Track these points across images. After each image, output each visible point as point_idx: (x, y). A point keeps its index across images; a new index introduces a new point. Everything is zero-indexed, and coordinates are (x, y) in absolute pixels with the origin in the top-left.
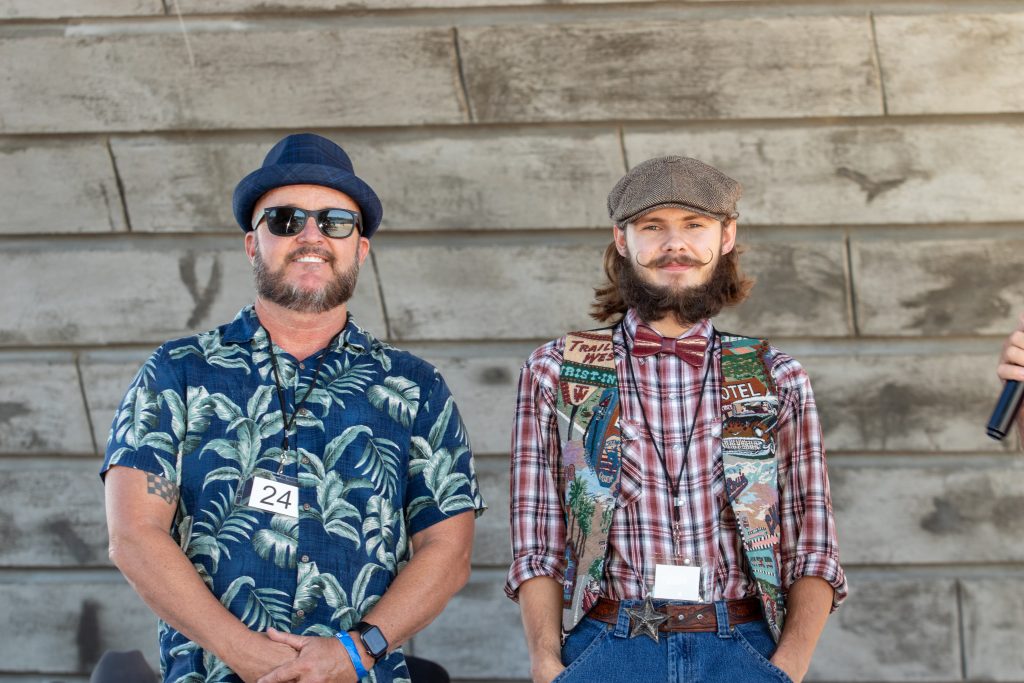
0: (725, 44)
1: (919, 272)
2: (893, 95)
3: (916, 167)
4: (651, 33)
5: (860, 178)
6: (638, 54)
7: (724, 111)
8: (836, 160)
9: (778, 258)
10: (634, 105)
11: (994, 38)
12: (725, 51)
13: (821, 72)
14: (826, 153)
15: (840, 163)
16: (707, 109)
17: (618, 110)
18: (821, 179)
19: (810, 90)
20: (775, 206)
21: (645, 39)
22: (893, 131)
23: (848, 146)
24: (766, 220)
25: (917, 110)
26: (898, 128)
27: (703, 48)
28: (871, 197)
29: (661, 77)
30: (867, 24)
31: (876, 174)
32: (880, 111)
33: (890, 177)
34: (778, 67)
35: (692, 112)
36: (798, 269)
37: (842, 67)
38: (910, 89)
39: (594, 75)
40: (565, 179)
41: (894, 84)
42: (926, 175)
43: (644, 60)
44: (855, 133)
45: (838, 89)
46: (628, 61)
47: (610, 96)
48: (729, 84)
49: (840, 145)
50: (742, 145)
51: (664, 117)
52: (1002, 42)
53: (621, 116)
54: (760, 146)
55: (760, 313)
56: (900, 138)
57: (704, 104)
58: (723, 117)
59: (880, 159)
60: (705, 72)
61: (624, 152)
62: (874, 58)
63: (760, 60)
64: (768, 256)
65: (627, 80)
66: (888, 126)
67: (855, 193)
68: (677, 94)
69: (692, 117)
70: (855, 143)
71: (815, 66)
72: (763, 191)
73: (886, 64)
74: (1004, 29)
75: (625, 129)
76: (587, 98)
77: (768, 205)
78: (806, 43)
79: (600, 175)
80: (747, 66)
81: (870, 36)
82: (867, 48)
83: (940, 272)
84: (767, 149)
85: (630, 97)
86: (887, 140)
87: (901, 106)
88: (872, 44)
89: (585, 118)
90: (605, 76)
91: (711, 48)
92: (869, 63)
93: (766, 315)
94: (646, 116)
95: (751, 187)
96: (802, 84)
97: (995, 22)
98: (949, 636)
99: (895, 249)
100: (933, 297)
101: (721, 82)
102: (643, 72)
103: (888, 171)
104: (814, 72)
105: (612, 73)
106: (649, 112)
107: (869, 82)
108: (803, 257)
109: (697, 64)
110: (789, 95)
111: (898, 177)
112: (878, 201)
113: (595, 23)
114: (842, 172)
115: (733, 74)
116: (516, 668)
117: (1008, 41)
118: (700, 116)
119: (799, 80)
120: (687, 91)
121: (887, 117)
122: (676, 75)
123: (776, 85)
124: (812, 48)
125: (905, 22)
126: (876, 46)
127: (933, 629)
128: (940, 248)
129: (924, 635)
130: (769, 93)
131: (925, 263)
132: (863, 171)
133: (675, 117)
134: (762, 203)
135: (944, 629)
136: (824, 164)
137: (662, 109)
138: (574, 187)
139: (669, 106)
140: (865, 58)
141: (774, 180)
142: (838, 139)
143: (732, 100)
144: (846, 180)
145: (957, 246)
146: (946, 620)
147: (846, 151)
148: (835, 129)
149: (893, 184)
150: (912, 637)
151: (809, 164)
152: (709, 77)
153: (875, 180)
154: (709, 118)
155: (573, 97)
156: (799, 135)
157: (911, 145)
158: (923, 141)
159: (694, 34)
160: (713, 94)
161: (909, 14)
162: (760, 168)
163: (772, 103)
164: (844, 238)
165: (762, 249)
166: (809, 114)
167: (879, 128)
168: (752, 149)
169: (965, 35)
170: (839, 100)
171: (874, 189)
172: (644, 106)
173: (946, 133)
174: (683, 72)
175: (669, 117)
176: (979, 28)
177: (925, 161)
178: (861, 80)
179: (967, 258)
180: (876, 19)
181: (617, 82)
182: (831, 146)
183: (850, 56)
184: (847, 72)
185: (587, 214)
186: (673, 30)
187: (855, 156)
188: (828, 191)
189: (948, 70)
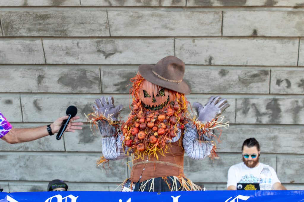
0: (69, 17)
1: (118, 77)
2: (112, 31)
3: (118, 50)
4: (50, 14)
5: (104, 52)
6: (47, 19)
7: (69, 35)
8: (97, 48)
9: (82, 73)
10: (45, 32)
11: (139, 17)
12: (69, 19)
13: (94, 25)
14: (95, 45)
15: (98, 48)
16: (64, 34)
17: (41, 34)
18: (94, 52)
19: (91, 30)
20: (81, 59)
21: (48, 16)
22: (112, 40)
23: (100, 44)
24: (79, 63)
25: (119, 35)
26: (113, 39)
27: (63, 18)
28: (106, 57)
29: (53, 25)
30: (106, 13)
31: (108, 51)
32: (109, 35)
33: (111, 52)
34: (82, 23)
35: (60, 35)
36: (87, 76)
37: (99, 24)
38: (116, 30)
39: (35, 24)
40: (27, 51)
41: (112, 29)
42: (121, 52)
43: (48, 21)
44: (102, 41)
45: (98, 29)
46: (44, 21)
47: (39, 30)
48: (70, 27)
49: (98, 44)
50: (73, 43)
51: (53, 36)
52: (141, 18)
53: (42, 35)
54: (78, 44)
55: (77, 87)
56: (114, 42)
57: (63, 32)
58: (68, 36)
59: (109, 48)
60: (64, 24)
61: (43, 45)
62: (107, 21)
63: (78, 22)
64: (79, 72)
65: (44, 26)
66: (111, 39)
67: (102, 55)
68: (57, 30)
69: (60, 36)
70: (102, 43)
71: (92, 23)
72: (78, 56)
73: (111, 23)
74: (141, 15)
75: (43, 39)
76: (33, 30)
77: (80, 59)
78: (90, 17)
79: (36, 50)
80: (75, 23)
81: (107, 16)
82: (106, 19)
83: (124, 77)
84: (79, 44)
85: (44, 30)
86: (111, 43)
87: (114, 34)
88: (107, 18)
89: (33, 36)
90: (38, 25)
91: (66, 18)
92: (106, 23)
93: (79, 87)
94: (48, 35)
95: (75, 54)
96: (89, 28)
97: (139, 13)
98: (125, 170)
99: (112, 71)
100: (122, 83)
101: (68, 27)
102: (48, 24)
103: (111, 51)
104: (92, 25)
105: (40, 24)
106: (49, 34)
107: (106, 28)
108: (89, 72)
109: (62, 22)
110: (85, 31)
111: (113, 52)
112: (108, 58)
113: (35, 10)
114: (99, 51)
115: (71, 25)
116: (13, 178)
117: (142, 18)
118: (63, 36)
119: (88, 27)
120: (59, 29)
121: (110, 37)
122: (56, 25)
123: (82, 28)
124: (92, 19)
125: (116, 13)
126: (108, 19)
127: (121, 168)
128: (124, 71)
129: (118, 170)
130: (80, 30)
131: (120, 74)
132: (104, 51)
133: (56, 36)
134: (78, 58)
135: (124, 169)
136: (94, 48)
137: (52, 34)
138: (29, 53)
139: (54, 33)
140: (105, 22)
141: (81, 53)
142: (98, 42)
143: (71, 31)
144: (100, 53)
145: (128, 70)
146: (124, 166)
147: (100, 45)
148: (97, 40)
149: (112, 54)
150: (115, 171)
151: (90, 48)
152: (65, 26)
153: (107, 53)
154: (65, 36)
155: (30, 30)
156: (88, 41)
157: (117, 44)
158: (120, 43)
159: (62, 14)
160: (66, 30)
161: (117, 11)
162: (78, 50)
163: (81, 33)
164: (99, 68)
165: (78, 70)
166: (91, 36)
167: (109, 39)
168: (76, 44)
169: (131, 16)
170: (98, 32)
171: (107, 55)
172: (48, 33)
173: (126, 41)
174: (58, 24)
175: (54, 36)
176: (135, 15)
177: (120, 48)
178: (104, 27)
179: (131, 73)
180: (108, 12)
181: (41, 26)
182: (96, 44)
183: (102, 21)
184: (100, 25)
185: (33, 60)
186: (56, 13)
187: (102, 47)
188: (95, 56)
189: (127, 25)
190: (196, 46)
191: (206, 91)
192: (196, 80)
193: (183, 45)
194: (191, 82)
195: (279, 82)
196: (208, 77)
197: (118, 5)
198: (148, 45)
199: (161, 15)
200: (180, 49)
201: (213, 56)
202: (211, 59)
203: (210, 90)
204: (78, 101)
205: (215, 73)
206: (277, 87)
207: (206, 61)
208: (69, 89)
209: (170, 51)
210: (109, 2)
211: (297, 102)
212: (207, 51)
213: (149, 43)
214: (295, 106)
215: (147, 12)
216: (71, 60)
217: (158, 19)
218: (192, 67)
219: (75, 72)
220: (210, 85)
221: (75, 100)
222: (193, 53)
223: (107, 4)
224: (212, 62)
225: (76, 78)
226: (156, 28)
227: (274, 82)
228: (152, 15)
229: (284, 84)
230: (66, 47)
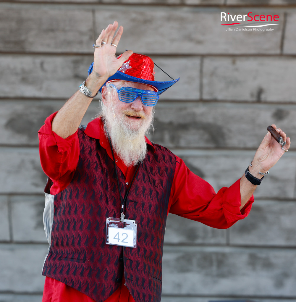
190: (237, 70)
191: (249, 145)
192: (234, 127)
193: (216, 68)
194: (225, 131)
196: (253, 121)
197: (114, 1)
199: (182, 20)
201: (264, 86)
202: (260, 92)
207: (252, 95)
209: (193, 79)
212: (255, 78)
215: (160, 13)
216: (29, 91)
218: (228, 105)
219: (34, 110)
222: (232, 83)
224: (263, 97)
225: (35, 121)
226: (173, 41)
228: (169, 19)
230: (22, 68)
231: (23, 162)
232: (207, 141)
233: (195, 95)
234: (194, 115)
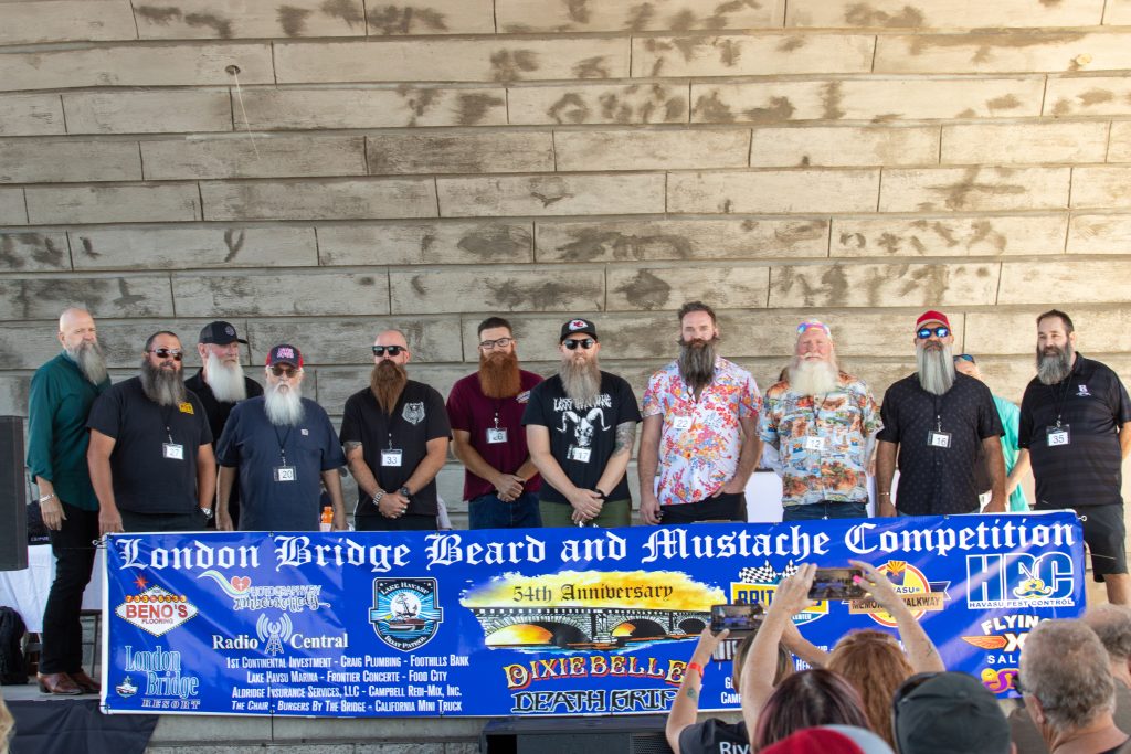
1: (565, 236)
2: (559, 164)
3: (567, 193)
4: (455, 139)
5: (542, 197)
6: (447, 147)
7: (483, 169)
9: (502, 230)
10: (442, 167)
11: (607, 140)
12: (487, 145)
13: (528, 154)
14: (527, 186)
15: (533, 190)
16: (476, 169)
17: (435, 170)
18: (525, 197)
19: (522, 161)
21: (451, 141)
22: (558, 178)
23: (537, 184)
24: (498, 215)
25: (570, 170)
26: (561, 176)
27: (477, 144)
28: (546, 205)
29: (457, 156)
30: (551, 135)
31: (549, 195)
32: (553, 170)
33: (555, 197)
34: (510, 152)
35: (469, 170)
36: (511, 235)
37: (538, 152)
38: (567, 161)
39: (426, 155)
40: (408, 198)
41: (560, 159)
42: (572, 196)
43: (449, 149)
44: (541, 179)
45: (535, 161)
46: (442, 150)
47: (432, 164)
48: (487, 159)
49: (534, 184)
50: (490, 183)
51: (456, 172)
52: (610, 142)
53: (436, 172)
54: (497, 184)
55: (491, 254)
56: (561, 180)
57: (475, 166)
58: (483, 172)
59: (552, 189)
60: (476, 154)
61: (436, 187)
62: (553, 148)
63: (502, 149)
64: (497, 229)
65: (441, 157)
66: (556, 176)
67: (539, 204)
68: (463, 163)
70: (541, 183)
71: (526, 152)
72: (497, 203)
73: (557, 151)
74: (611, 137)
75: (437, 178)
76: (422, 164)
77: (499, 208)
78: (522, 143)
79: (424, 196)
80: (496, 151)
81: (552, 140)
82: (550, 144)
83: (575, 236)
84: (501, 186)
85: (441, 164)
86: (555, 181)
87: (563, 168)
88: (552, 143)
89: (420, 173)
90: (431, 156)
91: (480, 145)
92: (550, 150)
93: (494, 254)
94: (447, 172)
95: (492, 201)
96: (519, 159)
99: (555, 226)
100: (570, 246)
101: (483, 158)
102: (448, 154)
103: (555, 194)
104: (525, 154)
105: (434, 154)
106: (449, 170)
107: (550, 158)
108: (514, 230)
109: (474, 151)
111: (559, 196)
112: (549, 206)
113: (429, 134)
114: (534, 195)
115: (490, 155)
118: (472, 172)
119: (518, 157)
120: (468, 162)
121: (556, 172)
122: (463, 155)
123: (507, 159)
124: (526, 145)
125: (569, 134)
128: (575, 226)
130: (504, 162)
131: (568, 232)
132: (544, 194)
133: (461, 172)
134: (496, 207)
136: (526, 191)
137: (455, 169)
138: (412, 201)
139: (458, 168)
140: (548, 148)
141: (503, 198)
142: (533, 181)
143: (487, 165)
144: (536, 198)
145: (583, 225)
147: (536, 186)
148: (532, 177)
149: (558, 199)
151: (519, 191)
152: (478, 156)
153: (548, 198)
154: (476, 172)
155: (416, 164)
156: (516, 180)
157: (566, 184)
158: (571, 182)
160: (479, 163)
161: (570, 131)
162: (496, 193)
163: (505, 166)
164: (532, 222)
165: (495, 226)
166: (521, 171)
167: (552, 177)
168: (494, 185)
169: (593, 140)
170: (535, 165)
171: (547, 202)
172: (447, 168)
173: (582, 179)
174: (466, 154)
175: (458, 173)
176: (600, 137)
177: (572, 190)
178: (546, 157)
179: (587, 230)
180: (555, 133)
181: (436, 158)
182: (530, 184)
183: (542, 148)
184: (540, 154)
185: (417, 212)
186: (464, 137)
187: (540, 188)
188: (527, 203)
189: (585, 153)
190: (703, 183)
191: (718, 256)
192: (701, 239)
193: (681, 182)
194: (691, 243)
195: (844, 238)
196: (721, 232)
197: (573, 122)
198: (620, 183)
199: (645, 138)
200: (676, 189)
201: (731, 198)
202: (728, 203)
203: (724, 253)
204: (491, 278)
205: (734, 227)
206: (841, 246)
207: (719, 207)
208: (477, 258)
209: (657, 193)
210: (558, 119)
211: (876, 269)
212: (722, 191)
213: (623, 181)
214: (873, 276)
215: (621, 133)
216: (484, 211)
217: (641, 144)
218: (695, 218)
219: (489, 229)
220: (724, 246)
221: (487, 276)
222: (698, 196)
223: (553, 121)
224: (730, 208)
225: (490, 239)
226: (635, 158)
227: (836, 239)
228: (630, 138)
229: (854, 242)
230: (477, 189)
231: (476, 280)
232: (673, 253)
233: (660, 209)
234: (659, 227)
